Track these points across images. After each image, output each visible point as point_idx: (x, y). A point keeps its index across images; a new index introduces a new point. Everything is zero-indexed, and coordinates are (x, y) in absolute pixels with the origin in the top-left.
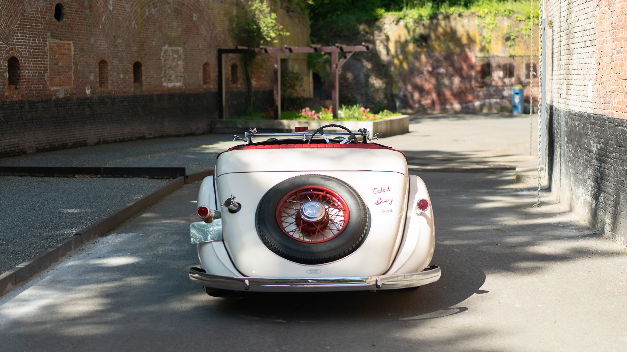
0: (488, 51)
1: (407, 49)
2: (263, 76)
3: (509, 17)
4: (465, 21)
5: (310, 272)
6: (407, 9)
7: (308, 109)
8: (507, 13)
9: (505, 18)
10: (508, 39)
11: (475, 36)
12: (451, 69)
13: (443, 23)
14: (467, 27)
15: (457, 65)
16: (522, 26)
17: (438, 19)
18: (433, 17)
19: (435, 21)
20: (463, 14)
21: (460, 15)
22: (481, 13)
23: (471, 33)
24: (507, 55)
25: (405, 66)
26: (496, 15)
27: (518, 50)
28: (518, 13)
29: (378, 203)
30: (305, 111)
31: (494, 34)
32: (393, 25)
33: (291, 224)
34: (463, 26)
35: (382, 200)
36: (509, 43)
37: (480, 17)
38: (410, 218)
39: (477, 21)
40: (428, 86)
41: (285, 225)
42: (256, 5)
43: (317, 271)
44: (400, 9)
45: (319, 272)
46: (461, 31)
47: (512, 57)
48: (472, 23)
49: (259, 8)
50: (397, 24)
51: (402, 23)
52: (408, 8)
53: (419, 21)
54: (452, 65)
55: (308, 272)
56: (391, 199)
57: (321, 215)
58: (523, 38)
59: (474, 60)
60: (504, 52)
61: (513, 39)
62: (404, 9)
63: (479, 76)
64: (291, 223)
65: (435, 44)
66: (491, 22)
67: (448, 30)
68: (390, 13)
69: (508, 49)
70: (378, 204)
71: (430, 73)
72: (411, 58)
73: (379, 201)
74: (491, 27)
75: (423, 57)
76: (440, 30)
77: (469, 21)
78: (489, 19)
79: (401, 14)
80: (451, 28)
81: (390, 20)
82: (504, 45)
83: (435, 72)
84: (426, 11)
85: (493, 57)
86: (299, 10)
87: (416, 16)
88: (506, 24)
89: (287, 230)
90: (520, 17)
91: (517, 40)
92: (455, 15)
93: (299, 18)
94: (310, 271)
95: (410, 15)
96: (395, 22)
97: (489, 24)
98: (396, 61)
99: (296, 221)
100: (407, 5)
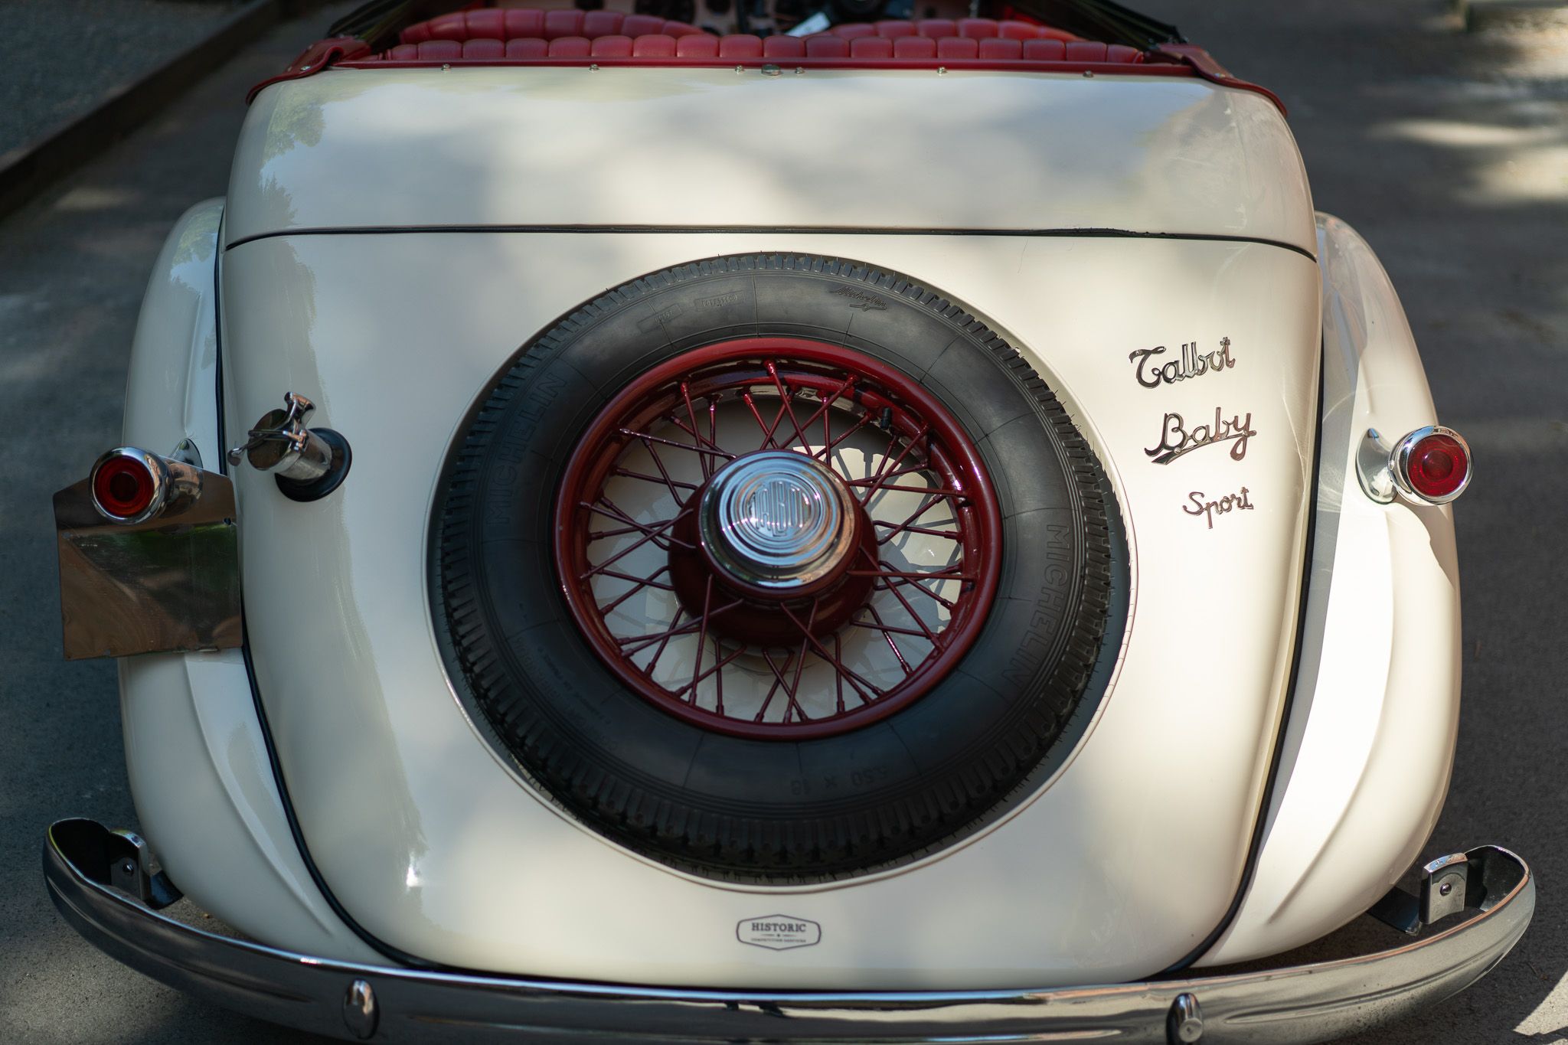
5: (758, 934)
29: (1164, 452)
33: (642, 584)
35: (1189, 429)
38: (1336, 517)
41: (605, 589)
43: (799, 928)
45: (811, 933)
55: (746, 932)
56: (1241, 424)
57: (832, 546)
64: (645, 577)
70: (1164, 454)
73: (1174, 439)
89: (618, 625)
94: (755, 927)
99: (672, 567)
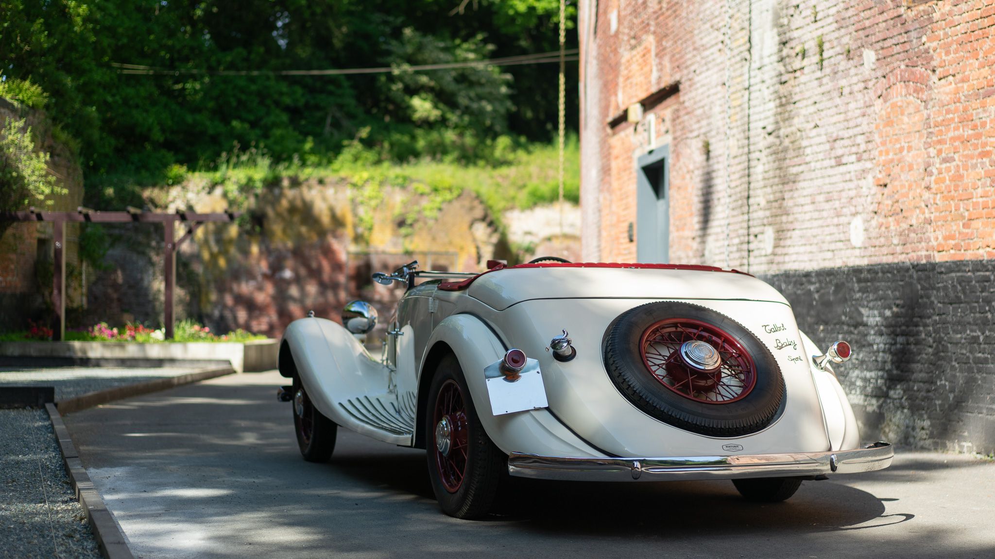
0: (367, 243)
1: (226, 236)
2: (12, 267)
3: (403, 187)
4: (330, 192)
6: (228, 167)
7: (104, 325)
8: (400, 181)
9: (397, 189)
10: (401, 224)
11: (344, 216)
12: (303, 271)
13: (290, 193)
14: (332, 202)
15: (314, 265)
16: (425, 203)
17: (281, 188)
18: (273, 183)
19: (277, 191)
20: (327, 180)
21: (321, 182)
22: (356, 179)
23: (339, 212)
24: (400, 250)
25: (222, 262)
26: (382, 184)
27: (418, 243)
28: (418, 181)
30: (100, 329)
31: (379, 216)
32: (203, 194)
34: (324, 199)
36: (403, 231)
37: (354, 185)
39: (349, 193)
40: (261, 298)
42: (10, 137)
44: (215, 169)
46: (320, 208)
47: (408, 253)
48: (340, 195)
49: (16, 142)
50: (209, 193)
51: (218, 191)
52: (231, 166)
53: (247, 188)
54: (306, 263)
58: (425, 223)
59: (343, 257)
60: (395, 245)
61: (411, 225)
62: (224, 167)
63: (352, 285)
65: (277, 228)
66: (373, 194)
67: (299, 203)
68: (197, 174)
69: (401, 240)
71: (266, 276)
72: (233, 251)
74: (373, 203)
75: (255, 249)
76: (285, 203)
77: (336, 192)
78: (369, 191)
79: (218, 175)
80: (304, 202)
81: (197, 186)
82: (395, 234)
83: (277, 276)
84: (260, 171)
85: (377, 253)
86: (68, 154)
87: (244, 181)
88: (398, 199)
90: (422, 188)
91: (418, 226)
92: (313, 182)
93: (68, 168)
95: (234, 179)
96: (207, 189)
97: (370, 198)
98: (206, 255)
100: (228, 161)
